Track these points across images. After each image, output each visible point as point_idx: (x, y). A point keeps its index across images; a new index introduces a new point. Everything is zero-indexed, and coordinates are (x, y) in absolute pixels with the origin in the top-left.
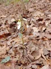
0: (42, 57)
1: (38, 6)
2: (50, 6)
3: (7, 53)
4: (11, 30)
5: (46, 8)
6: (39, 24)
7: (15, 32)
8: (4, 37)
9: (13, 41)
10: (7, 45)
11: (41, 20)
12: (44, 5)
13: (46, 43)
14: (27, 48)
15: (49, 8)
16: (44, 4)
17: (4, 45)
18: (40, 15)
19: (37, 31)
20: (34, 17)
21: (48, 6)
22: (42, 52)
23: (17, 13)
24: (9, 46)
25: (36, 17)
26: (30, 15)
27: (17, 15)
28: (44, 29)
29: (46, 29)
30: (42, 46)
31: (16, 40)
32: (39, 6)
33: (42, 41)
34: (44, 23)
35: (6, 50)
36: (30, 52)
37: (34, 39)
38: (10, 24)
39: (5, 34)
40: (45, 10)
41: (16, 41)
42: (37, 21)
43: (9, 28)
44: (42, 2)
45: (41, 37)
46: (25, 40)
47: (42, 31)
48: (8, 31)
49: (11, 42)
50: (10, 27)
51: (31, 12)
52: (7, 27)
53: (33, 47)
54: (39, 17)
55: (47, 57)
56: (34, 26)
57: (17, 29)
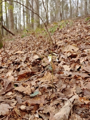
1: (70, 37)
2: (88, 37)
3: (32, 93)
4: (35, 69)
5: (83, 40)
6: (72, 61)
7: (39, 71)
8: (26, 78)
10: (31, 85)
11: (75, 56)
12: (80, 36)
13: (80, 82)
14: (56, 87)
15: (87, 40)
16: (79, 34)
17: (27, 86)
18: (73, 50)
19: (69, 69)
20: (65, 52)
21: (86, 37)
22: (75, 91)
23: (40, 48)
24: (33, 86)
25: (68, 52)
26: (59, 50)
27: (40, 50)
28: (78, 67)
29: (80, 68)
30: (75, 85)
31: (42, 80)
32: (72, 37)
33: (75, 80)
34: (79, 60)
35: (31, 90)
37: (65, 78)
38: (32, 61)
39: (27, 74)
40: (81, 43)
42: (68, 57)
43: (31, 67)
44: (77, 31)
45: (73, 76)
46: (54, 79)
47: (76, 70)
48: (31, 69)
49: (36, 82)
50: (33, 66)
51: (60, 47)
52: (29, 66)
54: (71, 52)
55: (81, 95)
56: (65, 64)
57: (42, 68)
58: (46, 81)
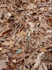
0: (39, 46)
3: (15, 46)
6: (34, 19)
8: (7, 33)
9: (16, 36)
10: (12, 40)
13: (40, 37)
17: (10, 40)
18: (34, 8)
19: (33, 26)
20: (28, 9)
22: (39, 44)
24: (14, 40)
29: (39, 25)
30: (38, 39)
33: (37, 35)
34: (38, 18)
35: (14, 44)
36: (31, 44)
37: (32, 34)
40: (38, 1)
41: (18, 36)
42: (31, 15)
45: (37, 32)
46: (25, 35)
49: (15, 38)
53: (32, 40)
55: (42, 46)
57: (16, 25)
58: (21, 35)
